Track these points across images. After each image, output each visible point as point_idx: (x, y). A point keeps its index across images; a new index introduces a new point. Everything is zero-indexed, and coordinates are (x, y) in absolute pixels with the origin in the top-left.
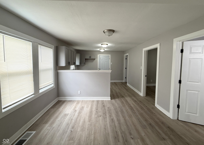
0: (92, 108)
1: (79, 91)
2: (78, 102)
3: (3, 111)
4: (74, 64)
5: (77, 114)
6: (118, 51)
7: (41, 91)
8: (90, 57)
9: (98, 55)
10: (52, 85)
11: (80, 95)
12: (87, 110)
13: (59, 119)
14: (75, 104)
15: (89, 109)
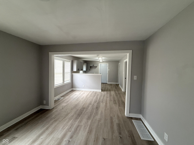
0: (89, 93)
1: (83, 86)
2: (82, 91)
3: (55, 86)
4: (82, 70)
5: (81, 95)
6: (113, 61)
7: (65, 82)
8: (93, 65)
9: (99, 64)
10: (70, 81)
11: (84, 88)
12: (86, 94)
13: (73, 95)
14: (80, 92)
15: (87, 94)
